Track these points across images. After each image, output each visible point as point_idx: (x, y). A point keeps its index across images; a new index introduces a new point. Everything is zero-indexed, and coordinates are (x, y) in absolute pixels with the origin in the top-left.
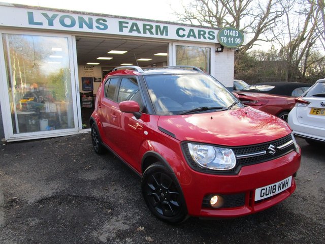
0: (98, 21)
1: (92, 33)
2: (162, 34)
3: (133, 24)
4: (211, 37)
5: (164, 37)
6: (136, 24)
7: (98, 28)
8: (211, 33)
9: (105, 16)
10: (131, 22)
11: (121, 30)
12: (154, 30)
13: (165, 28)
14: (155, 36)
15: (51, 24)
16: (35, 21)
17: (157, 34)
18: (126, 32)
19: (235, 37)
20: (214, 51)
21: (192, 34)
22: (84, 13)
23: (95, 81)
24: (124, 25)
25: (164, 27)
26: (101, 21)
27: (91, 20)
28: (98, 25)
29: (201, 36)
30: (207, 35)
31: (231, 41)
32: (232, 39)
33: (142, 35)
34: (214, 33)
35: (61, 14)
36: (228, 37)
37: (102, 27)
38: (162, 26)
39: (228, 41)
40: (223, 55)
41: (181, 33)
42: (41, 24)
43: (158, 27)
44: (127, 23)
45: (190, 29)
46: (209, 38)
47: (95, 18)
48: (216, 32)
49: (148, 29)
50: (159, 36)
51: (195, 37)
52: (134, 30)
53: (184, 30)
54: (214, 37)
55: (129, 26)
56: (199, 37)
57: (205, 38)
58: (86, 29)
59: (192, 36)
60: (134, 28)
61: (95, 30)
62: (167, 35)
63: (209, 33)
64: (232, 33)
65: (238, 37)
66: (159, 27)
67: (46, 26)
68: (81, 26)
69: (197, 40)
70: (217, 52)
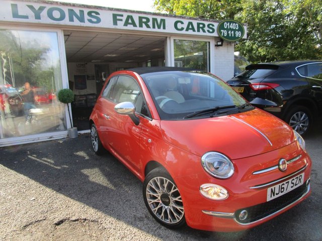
0: (89, 14)
1: (84, 27)
2: (159, 27)
3: (129, 17)
4: (211, 30)
5: (161, 30)
6: (132, 16)
7: (90, 21)
8: (211, 26)
9: (97, 8)
10: (125, 15)
11: (115, 23)
12: (150, 24)
13: (163, 21)
14: (151, 30)
15: (38, 17)
16: (20, 14)
17: (154, 27)
18: (120, 25)
19: (235, 30)
20: (214, 45)
21: (190, 27)
22: (74, 5)
23: (88, 79)
24: (118, 17)
26: (93, 14)
27: (82, 12)
28: (90, 18)
29: (201, 29)
30: (206, 29)
31: (231, 34)
32: (233, 32)
33: (138, 28)
34: (213, 26)
35: (48, 7)
36: (228, 30)
37: (94, 20)
38: (159, 18)
39: (228, 34)
40: (223, 50)
41: (179, 26)
42: (27, 17)
43: (155, 20)
44: (122, 16)
45: (189, 22)
46: (208, 31)
47: (86, 11)
48: (216, 25)
49: (144, 22)
50: (156, 30)
51: (194, 31)
52: (130, 24)
53: (182, 23)
54: (214, 31)
55: (124, 18)
56: (199, 31)
58: (76, 23)
59: (191, 29)
60: (129, 20)
61: (87, 24)
62: (164, 28)
63: (208, 26)
64: (233, 26)
65: (238, 30)
68: (71, 20)
69: (196, 33)
70: (217, 46)
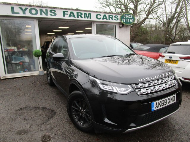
0: (51, 11)
2: (88, 18)
6: (73, 12)
9: (55, 8)
10: (69, 11)
11: (64, 16)
12: (83, 16)
13: (90, 14)
14: (83, 19)
15: (24, 13)
16: (15, 11)
18: (67, 17)
22: (43, 7)
24: (66, 13)
27: (47, 10)
29: (111, 18)
30: (114, 18)
32: (129, 20)
33: (76, 18)
34: (118, 16)
37: (53, 14)
39: (126, 21)
41: (99, 17)
45: (104, 15)
53: (100, 15)
54: (118, 19)
59: (105, 18)
61: (49, 16)
64: (129, 17)
65: (132, 19)
66: (86, 14)
67: (21, 14)
68: (41, 14)
69: (108, 21)
70: (120, 27)
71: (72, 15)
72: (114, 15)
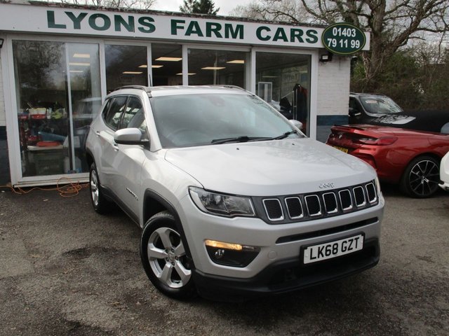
0: (141, 21)
1: (133, 37)
2: (234, 36)
4: (312, 39)
5: (238, 40)
6: (196, 22)
7: (141, 29)
8: (312, 33)
9: (151, 14)
10: (188, 21)
11: (174, 32)
12: (222, 32)
14: (223, 40)
15: (77, 26)
16: (57, 22)
17: (227, 36)
18: (181, 34)
19: (350, 39)
20: (318, 60)
21: (280, 35)
22: (122, 10)
24: (178, 24)
25: (238, 26)
26: (146, 21)
27: (131, 19)
28: (141, 26)
29: (296, 38)
30: (304, 37)
31: (344, 45)
32: (346, 42)
33: (205, 38)
34: (315, 32)
35: (90, 13)
36: (338, 38)
37: (147, 28)
39: (339, 44)
40: (332, 67)
41: (264, 34)
42: (64, 27)
44: (184, 22)
45: (279, 29)
46: (308, 40)
47: (137, 17)
48: (320, 32)
50: (231, 40)
51: (286, 40)
52: (194, 32)
53: (268, 30)
55: (186, 26)
56: (293, 40)
57: (301, 41)
58: (124, 32)
59: (280, 38)
61: (137, 34)
62: (242, 37)
63: (308, 33)
64: (346, 32)
65: (355, 39)
66: (230, 26)
67: (70, 29)
68: (118, 29)
69: (289, 44)
70: (321, 61)
71: (194, 29)
72: (305, 29)
